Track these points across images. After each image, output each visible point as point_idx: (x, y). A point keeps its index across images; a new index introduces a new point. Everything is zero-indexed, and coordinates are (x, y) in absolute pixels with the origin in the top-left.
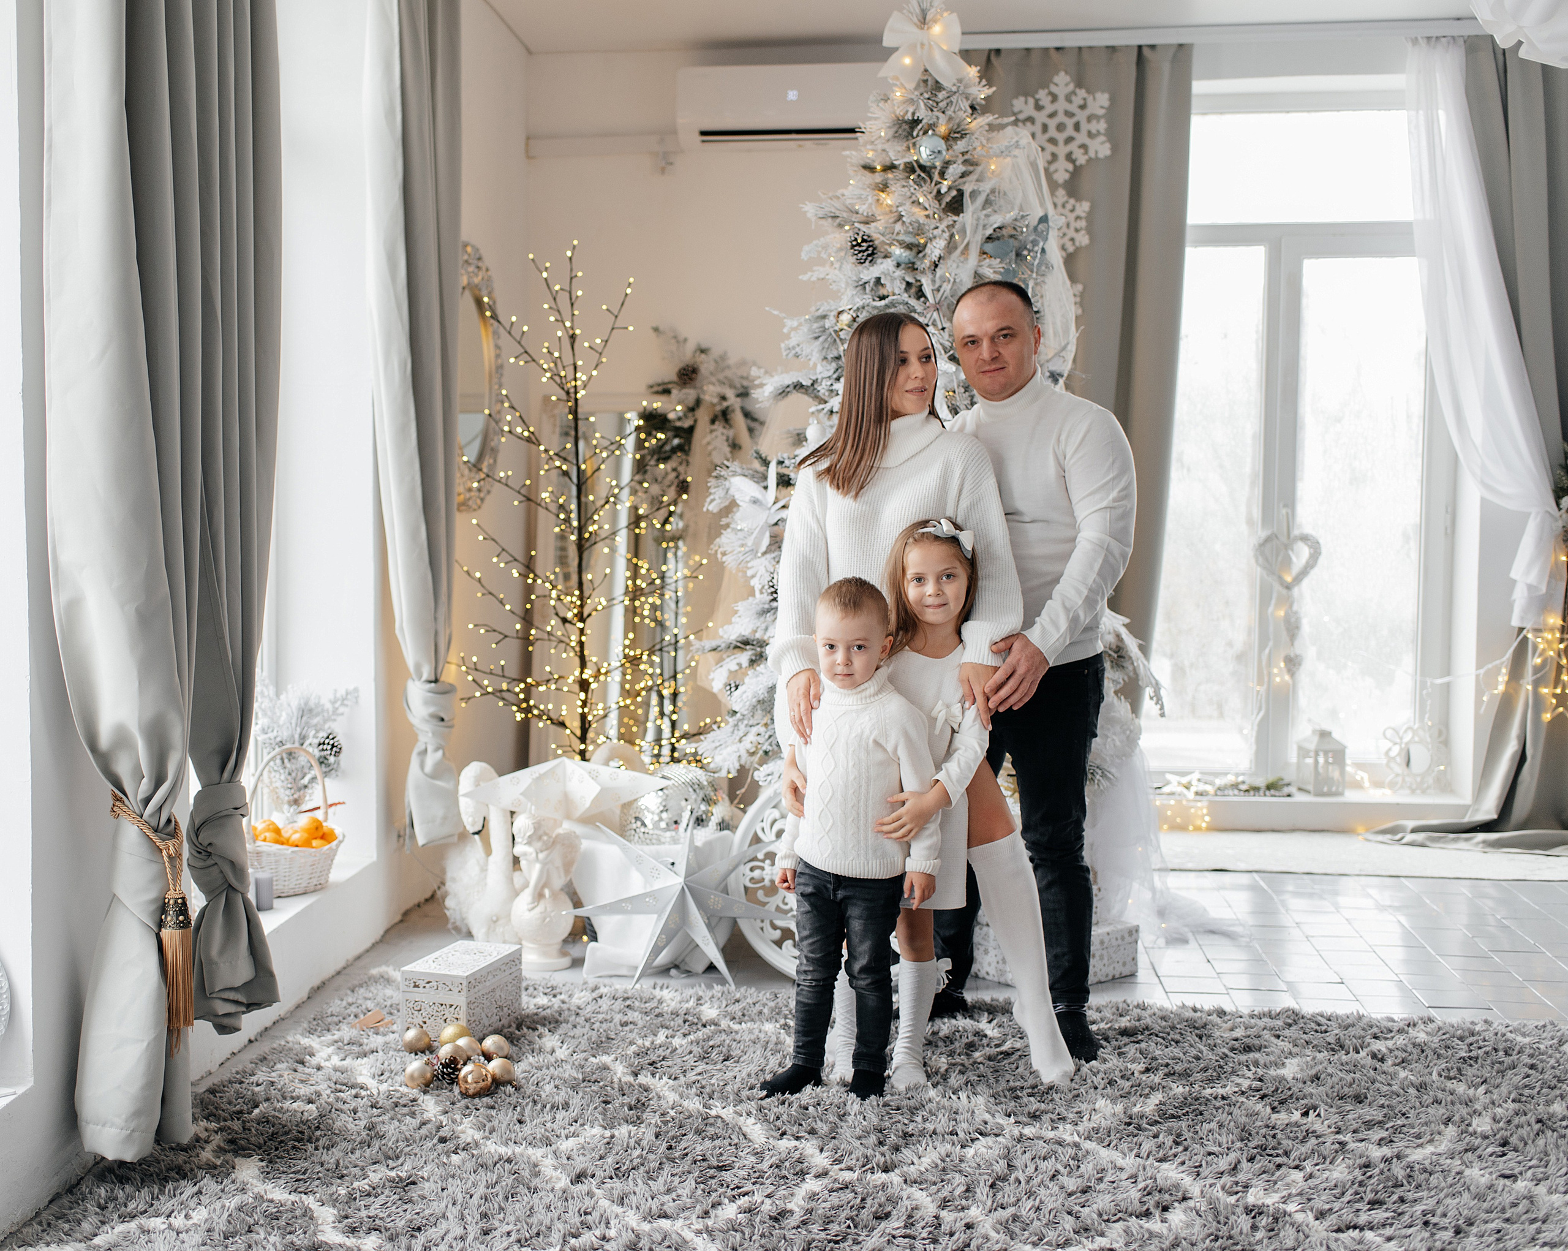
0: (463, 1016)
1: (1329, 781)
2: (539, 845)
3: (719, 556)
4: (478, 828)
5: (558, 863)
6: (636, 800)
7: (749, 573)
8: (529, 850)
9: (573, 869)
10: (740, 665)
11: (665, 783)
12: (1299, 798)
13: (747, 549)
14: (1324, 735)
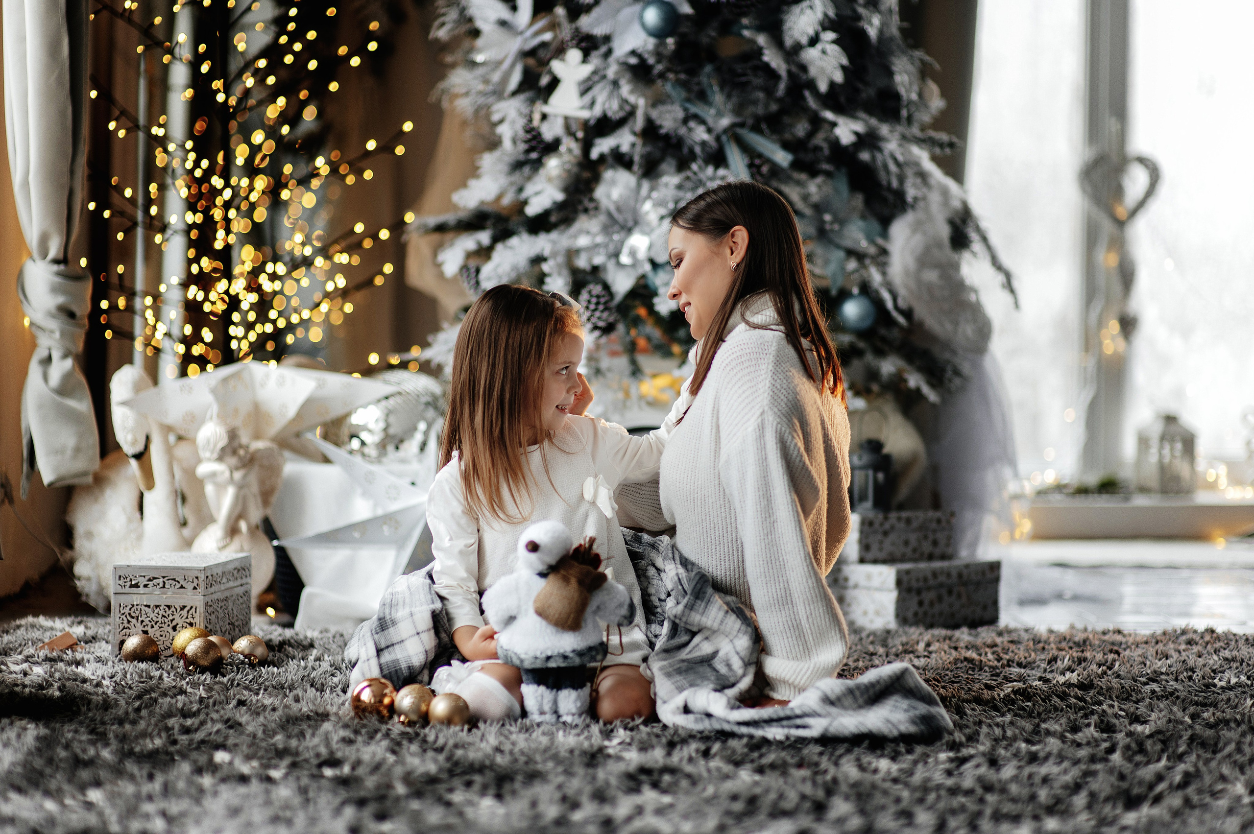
0: (199, 620)
1: (1177, 479)
2: (233, 461)
3: (445, 104)
4: (140, 448)
5: (255, 488)
6: (348, 415)
7: (495, 117)
8: (221, 468)
9: (274, 499)
10: (479, 243)
11: (388, 389)
12: (1140, 501)
13: (490, 88)
14: (1170, 420)
